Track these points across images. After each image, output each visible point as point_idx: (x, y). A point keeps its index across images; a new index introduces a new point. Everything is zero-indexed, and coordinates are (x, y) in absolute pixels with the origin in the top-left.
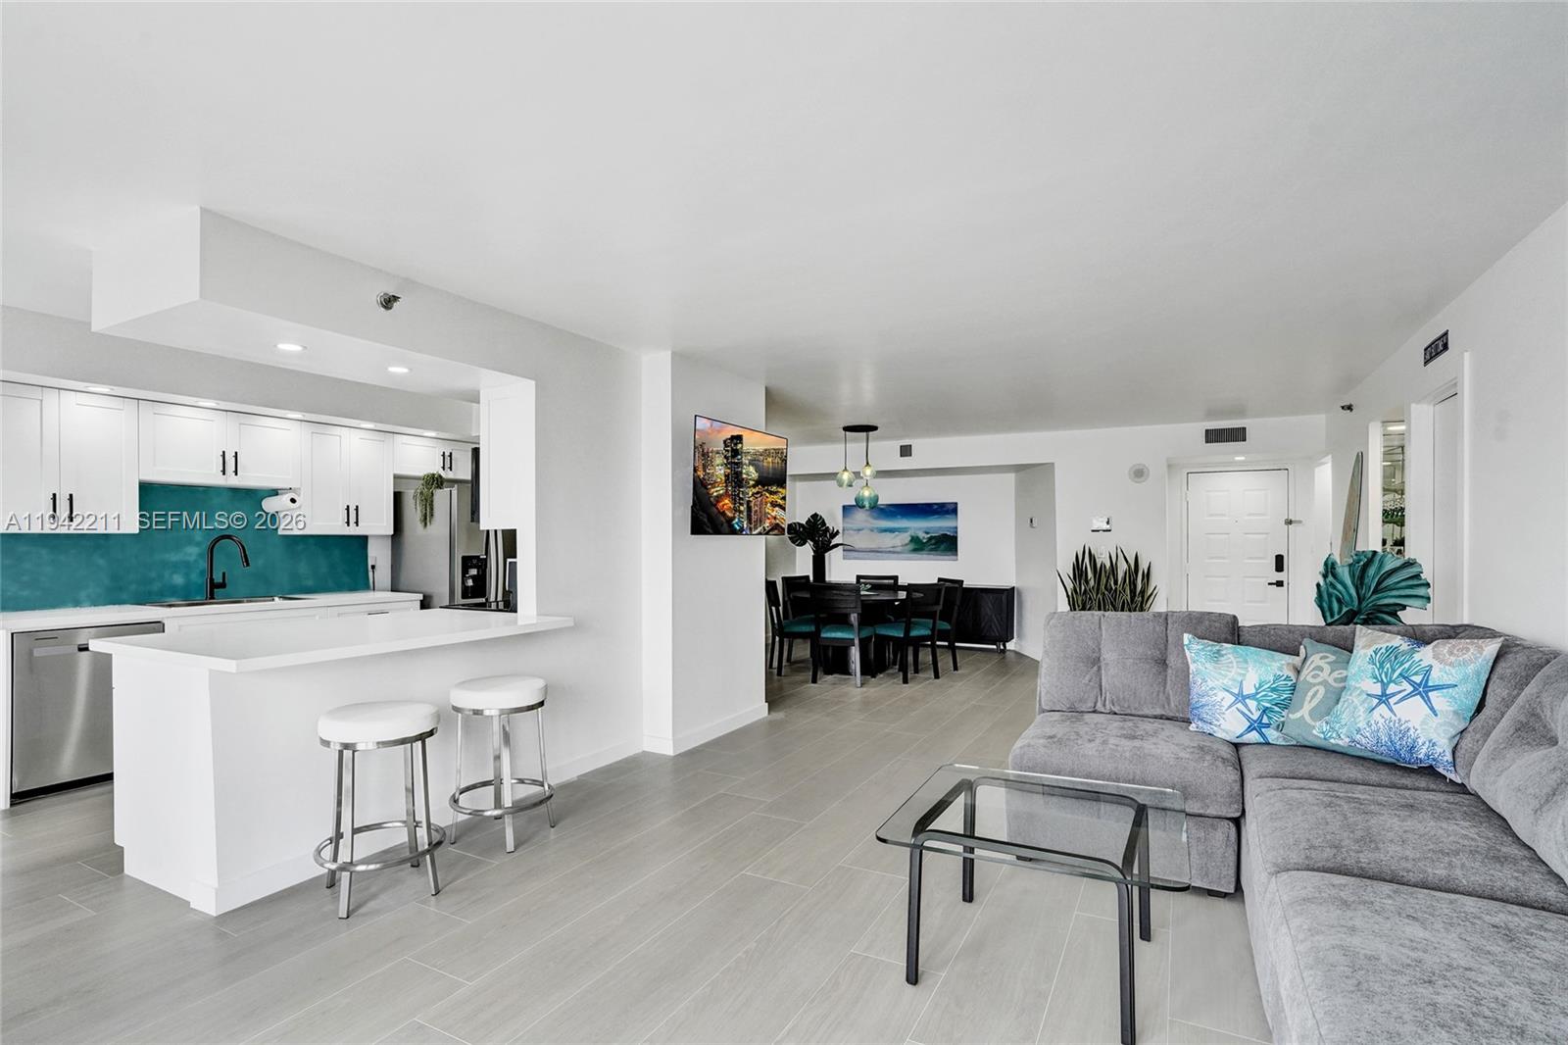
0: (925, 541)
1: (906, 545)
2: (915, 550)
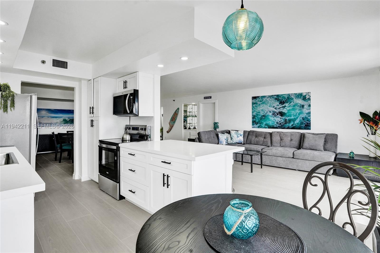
0: (68, 121)
1: (62, 122)
2: (65, 123)
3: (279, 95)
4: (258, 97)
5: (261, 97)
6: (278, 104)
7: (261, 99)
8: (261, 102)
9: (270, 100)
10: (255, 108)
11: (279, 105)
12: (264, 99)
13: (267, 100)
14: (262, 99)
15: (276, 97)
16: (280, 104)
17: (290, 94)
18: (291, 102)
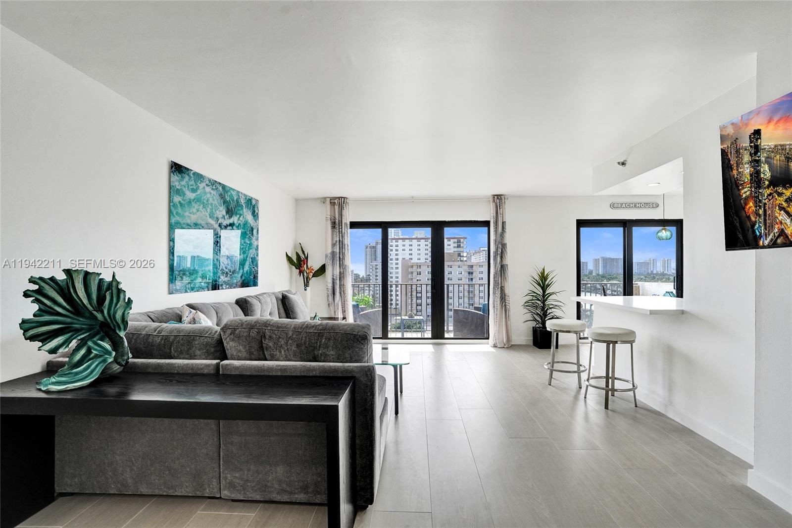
3: (227, 186)
4: (188, 169)
5: (194, 174)
6: (224, 213)
7: (195, 182)
8: (194, 195)
9: (211, 193)
10: (180, 210)
11: (226, 217)
12: (202, 186)
13: (205, 193)
14: (196, 184)
15: (220, 188)
16: (227, 212)
17: (239, 192)
18: (240, 215)
